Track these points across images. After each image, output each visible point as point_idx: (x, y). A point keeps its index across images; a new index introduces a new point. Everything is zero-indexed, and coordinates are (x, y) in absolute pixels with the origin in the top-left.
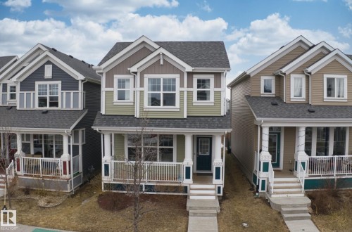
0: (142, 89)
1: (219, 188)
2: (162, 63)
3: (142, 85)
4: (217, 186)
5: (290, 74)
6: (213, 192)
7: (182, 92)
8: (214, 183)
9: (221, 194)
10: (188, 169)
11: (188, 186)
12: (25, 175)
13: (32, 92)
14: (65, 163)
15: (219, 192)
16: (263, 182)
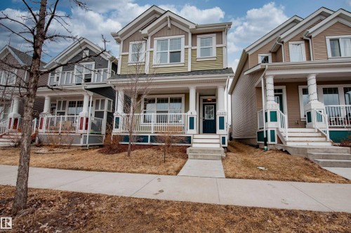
0: (152, 50)
1: (224, 138)
2: (169, 26)
3: (152, 46)
4: (222, 136)
5: (288, 42)
6: (217, 141)
7: (186, 49)
8: (217, 133)
9: (226, 145)
10: (192, 119)
11: (192, 136)
12: (46, 132)
13: (71, 72)
14: (82, 118)
15: (224, 143)
16: (273, 132)
